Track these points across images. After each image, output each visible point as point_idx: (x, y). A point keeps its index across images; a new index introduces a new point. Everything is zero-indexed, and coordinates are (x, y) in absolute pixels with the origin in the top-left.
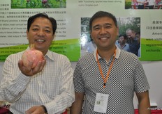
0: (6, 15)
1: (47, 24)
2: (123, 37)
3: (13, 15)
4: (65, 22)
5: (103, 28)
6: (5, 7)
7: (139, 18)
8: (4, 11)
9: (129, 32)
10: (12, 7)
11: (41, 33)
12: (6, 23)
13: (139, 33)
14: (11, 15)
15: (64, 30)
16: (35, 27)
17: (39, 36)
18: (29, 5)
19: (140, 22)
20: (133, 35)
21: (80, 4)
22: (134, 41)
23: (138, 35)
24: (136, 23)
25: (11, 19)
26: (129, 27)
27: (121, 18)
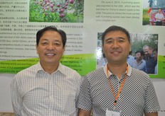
0: (23, 28)
1: (57, 37)
2: (139, 53)
3: (31, 28)
4: (82, 37)
5: (115, 42)
6: (23, 20)
7: (157, 35)
8: (23, 24)
9: (146, 48)
10: (30, 20)
11: (51, 47)
12: (24, 36)
13: (157, 50)
14: (29, 28)
15: (81, 45)
16: (45, 41)
17: (48, 50)
18: (47, 19)
19: (157, 39)
20: (150, 52)
21: (97, 19)
22: (151, 58)
23: (155, 52)
24: (153, 39)
25: (29, 32)
26: (146, 43)
27: (138, 34)
